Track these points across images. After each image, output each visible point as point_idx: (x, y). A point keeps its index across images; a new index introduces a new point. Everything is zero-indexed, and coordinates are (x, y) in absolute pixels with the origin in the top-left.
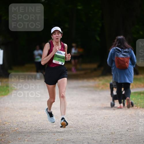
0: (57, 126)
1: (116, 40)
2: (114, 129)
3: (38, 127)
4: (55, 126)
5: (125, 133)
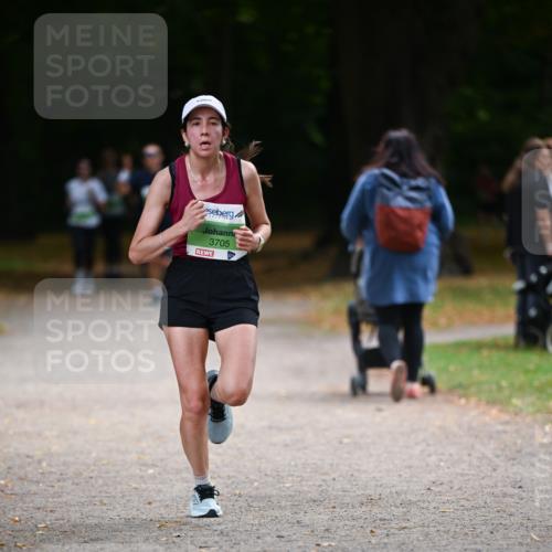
0: (159, 474)
1: (381, 147)
2: (379, 483)
3: (85, 474)
4: (151, 471)
5: (418, 498)
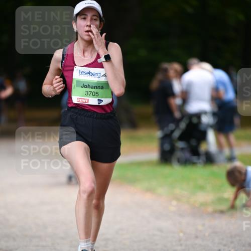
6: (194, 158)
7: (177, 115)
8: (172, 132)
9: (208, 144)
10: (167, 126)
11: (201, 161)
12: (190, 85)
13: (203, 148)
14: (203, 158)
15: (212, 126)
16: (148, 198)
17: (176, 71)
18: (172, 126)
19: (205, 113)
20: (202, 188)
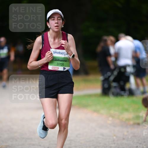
6: (122, 93)
7: (112, 67)
8: (109, 77)
9: (130, 84)
10: (106, 73)
11: (126, 94)
12: (119, 49)
13: (127, 86)
14: (127, 92)
15: (132, 74)
16: (95, 116)
17: (112, 41)
18: (109, 74)
19: (129, 66)
20: (127, 110)
